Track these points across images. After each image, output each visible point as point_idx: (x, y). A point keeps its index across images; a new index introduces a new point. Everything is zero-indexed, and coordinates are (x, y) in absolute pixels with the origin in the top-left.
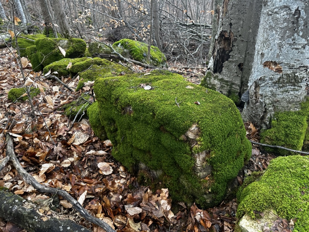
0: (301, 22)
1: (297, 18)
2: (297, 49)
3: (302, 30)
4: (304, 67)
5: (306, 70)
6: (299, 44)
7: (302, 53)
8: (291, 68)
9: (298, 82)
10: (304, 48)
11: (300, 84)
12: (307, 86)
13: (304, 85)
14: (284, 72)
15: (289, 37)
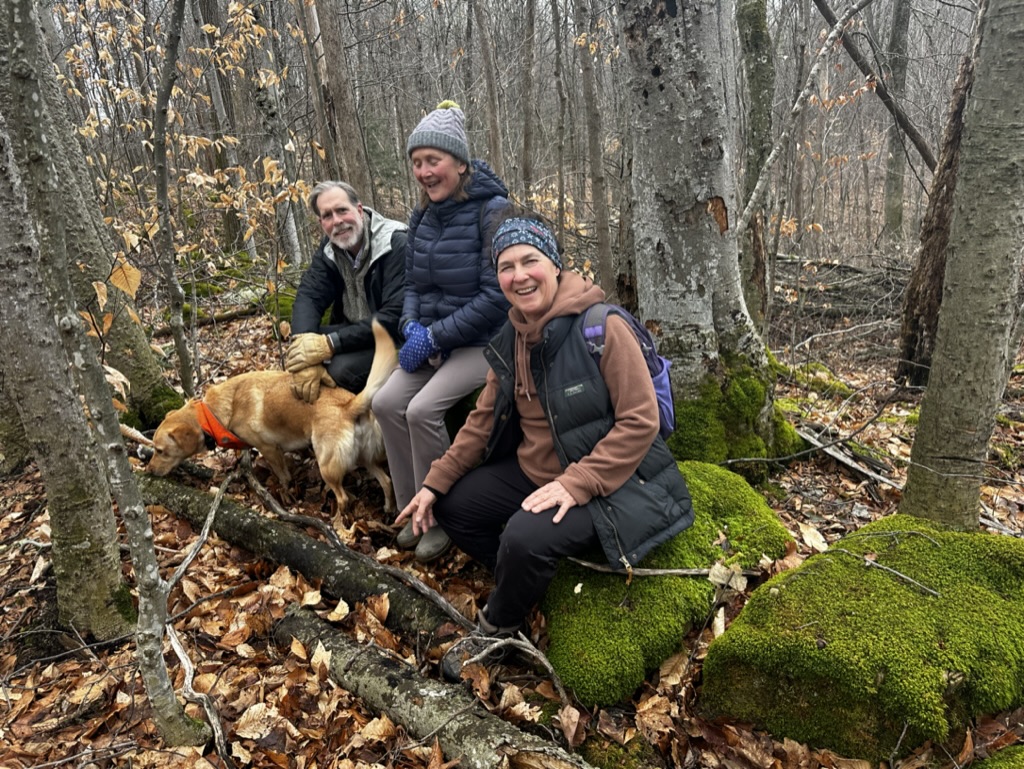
0: (670, 260)
1: (663, 254)
2: (674, 299)
3: (673, 271)
4: (691, 326)
5: (697, 332)
6: (676, 292)
7: (682, 304)
8: (672, 328)
9: (686, 352)
10: (685, 298)
11: (689, 354)
12: (706, 357)
13: (697, 355)
14: (665, 336)
15: (661, 282)
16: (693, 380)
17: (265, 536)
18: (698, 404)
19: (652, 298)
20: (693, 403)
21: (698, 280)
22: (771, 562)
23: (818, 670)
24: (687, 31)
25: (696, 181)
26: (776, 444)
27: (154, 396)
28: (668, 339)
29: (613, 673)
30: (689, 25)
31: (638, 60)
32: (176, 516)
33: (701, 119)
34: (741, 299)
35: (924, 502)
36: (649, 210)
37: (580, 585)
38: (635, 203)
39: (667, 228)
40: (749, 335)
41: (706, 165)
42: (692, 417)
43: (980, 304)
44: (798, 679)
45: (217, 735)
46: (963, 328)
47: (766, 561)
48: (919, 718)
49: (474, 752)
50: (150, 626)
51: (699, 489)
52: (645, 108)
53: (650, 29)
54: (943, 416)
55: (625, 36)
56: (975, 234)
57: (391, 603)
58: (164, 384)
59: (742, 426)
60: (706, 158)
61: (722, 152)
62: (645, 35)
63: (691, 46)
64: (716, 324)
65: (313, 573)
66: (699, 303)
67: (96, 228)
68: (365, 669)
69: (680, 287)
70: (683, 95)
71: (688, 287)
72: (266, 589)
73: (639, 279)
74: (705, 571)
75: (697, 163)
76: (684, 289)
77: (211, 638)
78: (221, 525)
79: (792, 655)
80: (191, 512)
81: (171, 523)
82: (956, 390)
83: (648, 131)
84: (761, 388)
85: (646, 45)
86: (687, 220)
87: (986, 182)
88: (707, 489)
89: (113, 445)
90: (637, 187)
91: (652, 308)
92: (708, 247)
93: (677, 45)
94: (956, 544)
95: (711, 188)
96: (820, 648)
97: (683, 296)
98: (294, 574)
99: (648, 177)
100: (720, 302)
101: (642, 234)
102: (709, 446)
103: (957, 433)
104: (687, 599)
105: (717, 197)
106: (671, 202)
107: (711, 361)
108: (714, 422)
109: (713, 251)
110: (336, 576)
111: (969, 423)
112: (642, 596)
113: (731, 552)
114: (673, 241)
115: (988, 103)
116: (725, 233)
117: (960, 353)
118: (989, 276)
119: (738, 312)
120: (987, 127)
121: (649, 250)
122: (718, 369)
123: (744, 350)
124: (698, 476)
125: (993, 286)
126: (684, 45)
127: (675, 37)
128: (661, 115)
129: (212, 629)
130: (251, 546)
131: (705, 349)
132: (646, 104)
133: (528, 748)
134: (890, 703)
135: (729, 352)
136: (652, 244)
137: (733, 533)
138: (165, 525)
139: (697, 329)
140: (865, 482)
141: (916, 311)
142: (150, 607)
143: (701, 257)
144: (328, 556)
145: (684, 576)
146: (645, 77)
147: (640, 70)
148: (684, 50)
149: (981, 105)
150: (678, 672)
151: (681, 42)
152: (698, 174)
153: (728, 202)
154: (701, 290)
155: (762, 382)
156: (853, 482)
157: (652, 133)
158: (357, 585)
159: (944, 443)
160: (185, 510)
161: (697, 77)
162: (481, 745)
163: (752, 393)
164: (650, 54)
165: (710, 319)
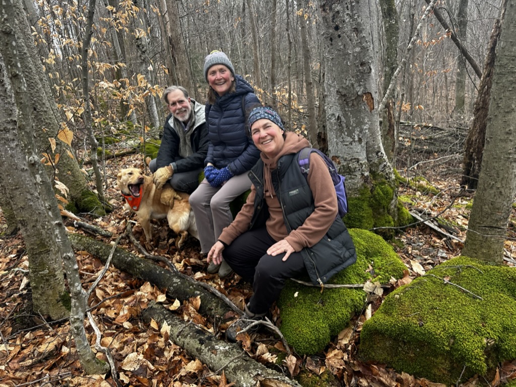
0: (344, 125)
1: (340, 122)
2: (346, 145)
3: (346, 131)
4: (355, 159)
5: (358, 162)
6: (347, 142)
7: (350, 148)
8: (345, 160)
9: (353, 172)
10: (352, 144)
11: (354, 173)
12: (363, 175)
13: (358, 174)
14: (342, 164)
15: (340, 136)
16: (356, 187)
17: (138, 266)
18: (359, 199)
19: (335, 145)
20: (356, 198)
21: (358, 135)
22: (396, 281)
23: (419, 337)
24: (352, 7)
25: (357, 84)
26: (399, 219)
27: (82, 195)
28: (343, 166)
29: (314, 338)
30: (354, 4)
31: (327, 22)
32: (93, 256)
33: (359, 53)
34: (381, 145)
35: (475, 249)
36: (333, 99)
37: (297, 293)
38: (326, 96)
39: (343, 109)
40: (385, 163)
41: (363, 76)
42: (355, 205)
43: (504, 148)
44: (409, 342)
45: (112, 369)
46: (495, 160)
47: (393, 280)
48: (472, 363)
49: (242, 379)
50: (77, 314)
51: (359, 243)
52: (331, 47)
53: (333, 6)
54: (485, 205)
55: (321, 10)
56: (502, 111)
57: (201, 301)
58: (87, 189)
59: (381, 210)
60: (362, 73)
61: (371, 69)
62: (331, 9)
63: (354, 14)
64: (368, 158)
65: (162, 285)
66: (359, 147)
67: (53, 110)
68: (187, 335)
69: (349, 139)
70: (350, 40)
71: (354, 139)
72: (138, 293)
73: (328, 134)
74: (362, 285)
75: (358, 75)
76: (351, 140)
77: (110, 318)
78: (116, 261)
79: (405, 330)
80: (101, 254)
81: (91, 260)
82: (492, 192)
83: (332, 59)
84: (391, 191)
85: (331, 14)
86: (353, 105)
87: (507, 84)
88: (363, 243)
89: (57, 222)
90: (327, 88)
91: (335, 149)
92: (364, 119)
93: (347, 14)
94: (491, 272)
95: (365, 88)
96: (420, 326)
97: (351, 144)
98: (153, 286)
99: (333, 82)
100: (370, 147)
101: (330, 112)
102: (365, 220)
103: (492, 214)
104: (352, 300)
105: (368, 93)
106: (345, 95)
107: (365, 177)
108: (367, 208)
109: (366, 120)
110: (174, 287)
111: (498, 209)
112: (329, 298)
113: (375, 276)
114: (345, 115)
115: (509, 43)
116: (373, 111)
117: (493, 172)
118: (509, 133)
119: (379, 152)
120: (508, 56)
121: (333, 120)
122: (369, 181)
123: (382, 171)
124: (359, 236)
125: (511, 138)
126: (351, 14)
127: (346, 10)
128: (339, 50)
129: (111, 314)
130: (131, 272)
131: (362, 171)
132: (331, 45)
133: (270, 377)
134: (456, 355)
135: (374, 172)
136: (335, 117)
137: (376, 265)
138: (87, 261)
139: (358, 160)
140: (444, 239)
141: (471, 150)
142: (77, 304)
143: (360, 123)
144: (170, 277)
145: (351, 288)
146: (331, 31)
147: (328, 27)
148: (351, 17)
149: (505, 44)
150: (348, 337)
151: (349, 12)
152: (359, 81)
153: (374, 95)
154: (360, 140)
155: (392, 188)
156: (439, 239)
157: (334, 60)
158: (185, 291)
159: (485, 219)
160: (98, 253)
161: (357, 31)
162: (246, 375)
163: (386, 193)
164: (333, 19)
165: (365, 155)
